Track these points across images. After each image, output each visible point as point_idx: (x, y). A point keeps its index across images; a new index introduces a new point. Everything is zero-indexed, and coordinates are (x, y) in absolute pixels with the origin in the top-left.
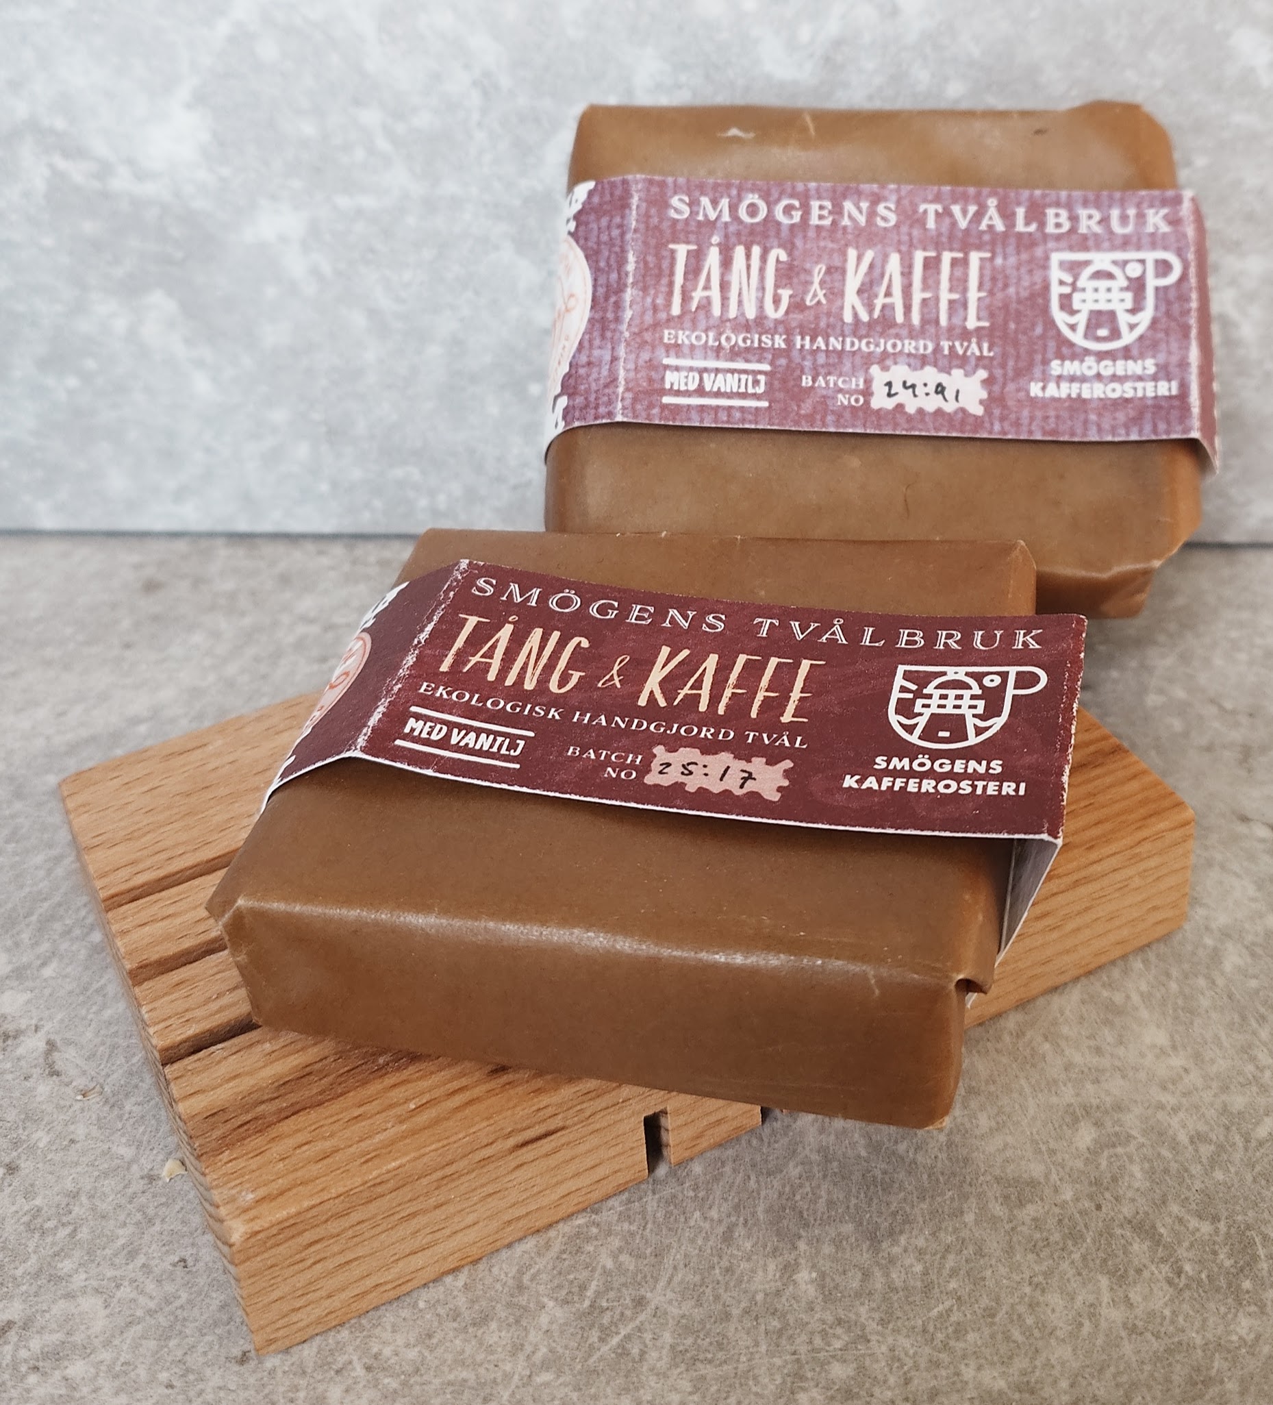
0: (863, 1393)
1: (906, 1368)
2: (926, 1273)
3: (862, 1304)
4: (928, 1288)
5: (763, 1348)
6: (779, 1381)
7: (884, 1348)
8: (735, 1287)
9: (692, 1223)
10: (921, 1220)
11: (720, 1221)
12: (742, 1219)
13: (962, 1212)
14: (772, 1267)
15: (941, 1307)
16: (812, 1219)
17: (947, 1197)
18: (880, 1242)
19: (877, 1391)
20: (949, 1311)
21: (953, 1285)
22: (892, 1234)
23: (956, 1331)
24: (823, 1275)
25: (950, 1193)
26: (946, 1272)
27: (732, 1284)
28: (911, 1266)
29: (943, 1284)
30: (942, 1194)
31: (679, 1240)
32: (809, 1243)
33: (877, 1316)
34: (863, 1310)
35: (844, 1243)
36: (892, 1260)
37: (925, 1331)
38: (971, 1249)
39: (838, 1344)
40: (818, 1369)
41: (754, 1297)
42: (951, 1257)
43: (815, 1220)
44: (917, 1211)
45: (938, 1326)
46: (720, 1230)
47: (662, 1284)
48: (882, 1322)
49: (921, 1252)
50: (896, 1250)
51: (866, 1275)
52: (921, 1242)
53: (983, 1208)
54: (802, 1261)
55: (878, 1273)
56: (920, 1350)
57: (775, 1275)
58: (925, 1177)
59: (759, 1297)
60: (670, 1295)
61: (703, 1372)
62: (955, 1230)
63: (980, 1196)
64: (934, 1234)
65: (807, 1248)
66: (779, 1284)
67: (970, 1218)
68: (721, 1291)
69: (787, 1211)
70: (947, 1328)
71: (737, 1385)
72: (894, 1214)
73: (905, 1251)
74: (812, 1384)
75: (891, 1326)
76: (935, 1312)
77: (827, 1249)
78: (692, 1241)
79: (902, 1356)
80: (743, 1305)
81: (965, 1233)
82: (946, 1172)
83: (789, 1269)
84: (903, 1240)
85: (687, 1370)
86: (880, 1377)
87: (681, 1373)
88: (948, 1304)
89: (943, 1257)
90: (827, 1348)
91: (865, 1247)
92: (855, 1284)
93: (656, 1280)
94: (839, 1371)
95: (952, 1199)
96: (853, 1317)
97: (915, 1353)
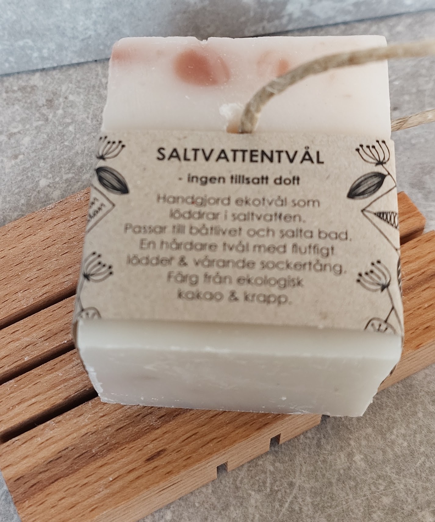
0: (399, 509)
1: (414, 493)
2: (409, 446)
3: (386, 466)
4: (412, 453)
5: (351, 496)
6: (362, 510)
7: (402, 486)
8: (330, 469)
9: (301, 441)
10: (399, 420)
11: (313, 438)
12: (322, 435)
13: (416, 413)
14: (342, 456)
15: (420, 461)
16: (352, 429)
17: (408, 406)
18: (385, 434)
19: (405, 506)
20: (424, 462)
21: (422, 449)
22: (389, 429)
23: (430, 471)
24: (366, 456)
25: (408, 404)
26: (418, 444)
27: (328, 468)
28: (402, 443)
29: (418, 450)
30: (406, 405)
31: (298, 451)
32: (355, 441)
33: (394, 471)
34: (388, 469)
35: (370, 438)
36: (393, 442)
37: (417, 474)
38: (425, 430)
39: (382, 488)
40: (377, 501)
41: (339, 472)
42: (418, 436)
43: (354, 429)
44: (397, 416)
45: (422, 470)
46: (315, 442)
47: (298, 473)
48: (398, 473)
49: (404, 436)
50: (393, 437)
51: (384, 452)
52: (403, 431)
53: (425, 409)
54: (354, 451)
55: (389, 450)
56: (417, 484)
57: (345, 460)
58: (395, 398)
59: (342, 472)
60: (303, 478)
61: (329, 512)
62: (416, 422)
63: (422, 403)
64: (407, 426)
65: (355, 444)
66: (348, 464)
67: (420, 415)
68: (324, 472)
69: (341, 427)
70: (425, 471)
71: (345, 516)
72: (388, 419)
73: (397, 436)
74: (376, 509)
75: (401, 475)
76: (418, 464)
77: (364, 443)
78: (304, 450)
79: (411, 488)
80: (336, 477)
81: (421, 423)
82: (404, 393)
83: (350, 455)
84: (395, 431)
85: (322, 513)
86: (404, 500)
87: (320, 515)
88: (423, 459)
89: (414, 437)
90: (378, 490)
91: (379, 438)
92: (381, 457)
93: (295, 472)
94: (386, 500)
95: (410, 407)
96: (385, 473)
97: (416, 486)
